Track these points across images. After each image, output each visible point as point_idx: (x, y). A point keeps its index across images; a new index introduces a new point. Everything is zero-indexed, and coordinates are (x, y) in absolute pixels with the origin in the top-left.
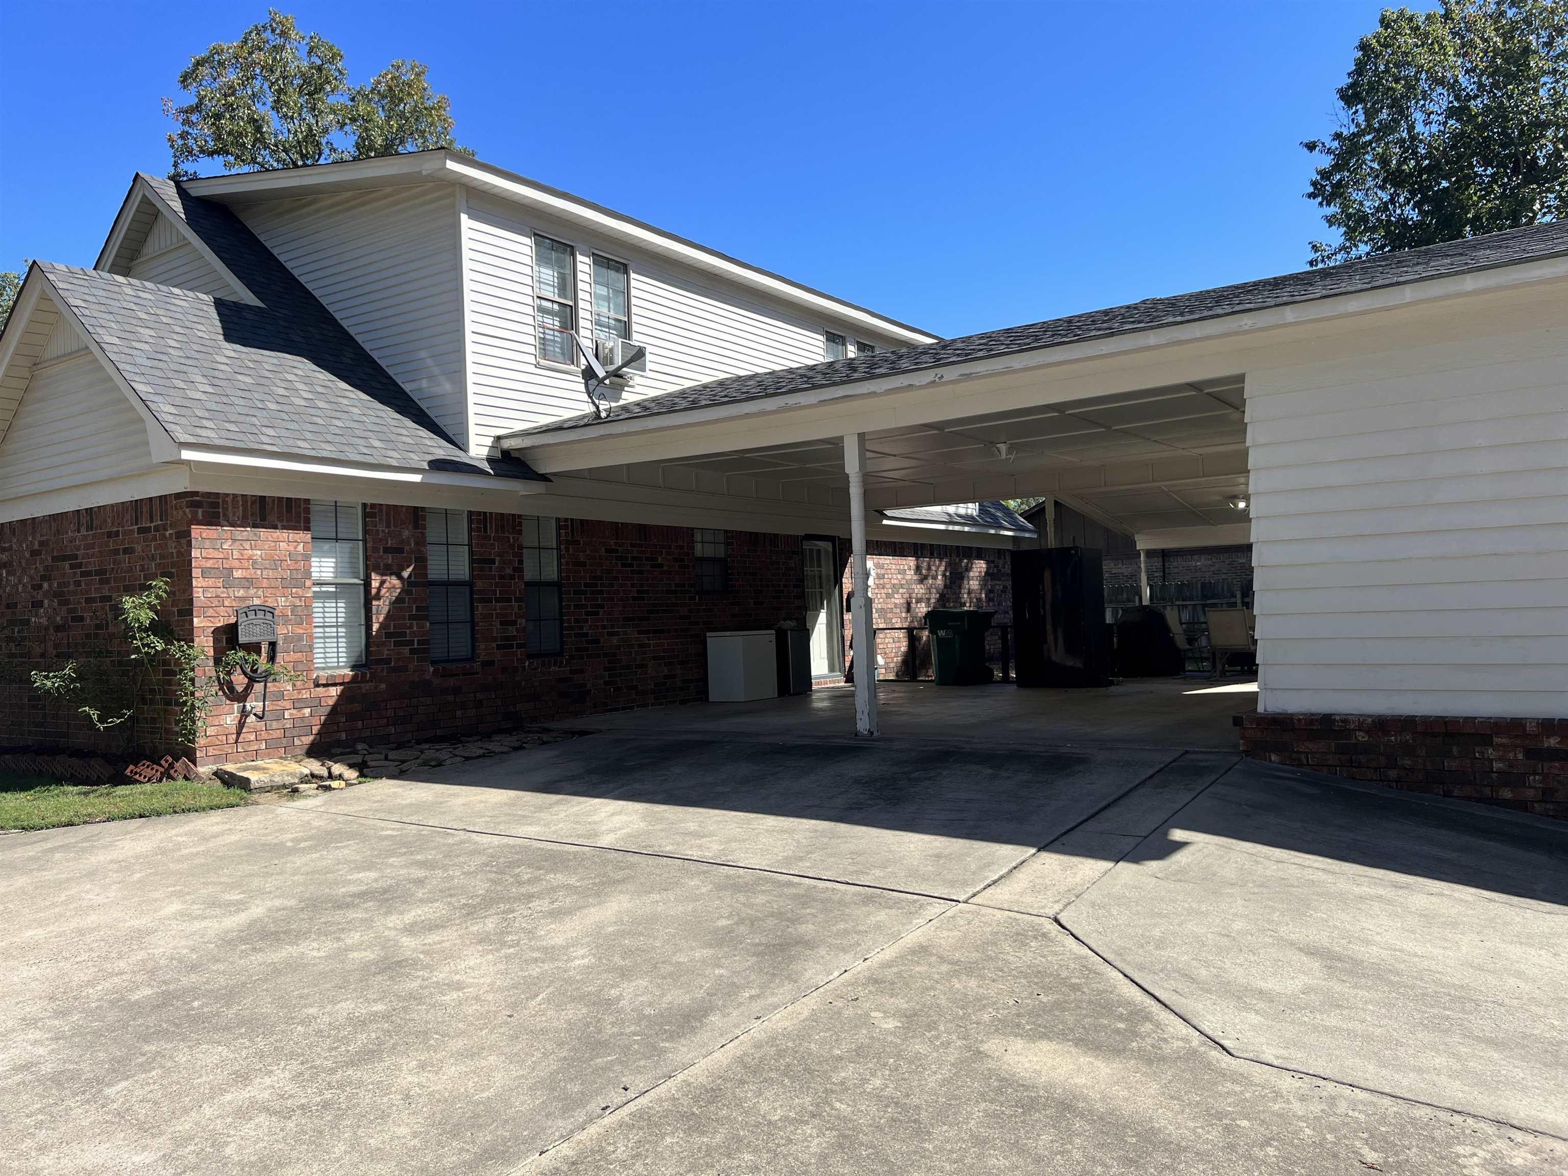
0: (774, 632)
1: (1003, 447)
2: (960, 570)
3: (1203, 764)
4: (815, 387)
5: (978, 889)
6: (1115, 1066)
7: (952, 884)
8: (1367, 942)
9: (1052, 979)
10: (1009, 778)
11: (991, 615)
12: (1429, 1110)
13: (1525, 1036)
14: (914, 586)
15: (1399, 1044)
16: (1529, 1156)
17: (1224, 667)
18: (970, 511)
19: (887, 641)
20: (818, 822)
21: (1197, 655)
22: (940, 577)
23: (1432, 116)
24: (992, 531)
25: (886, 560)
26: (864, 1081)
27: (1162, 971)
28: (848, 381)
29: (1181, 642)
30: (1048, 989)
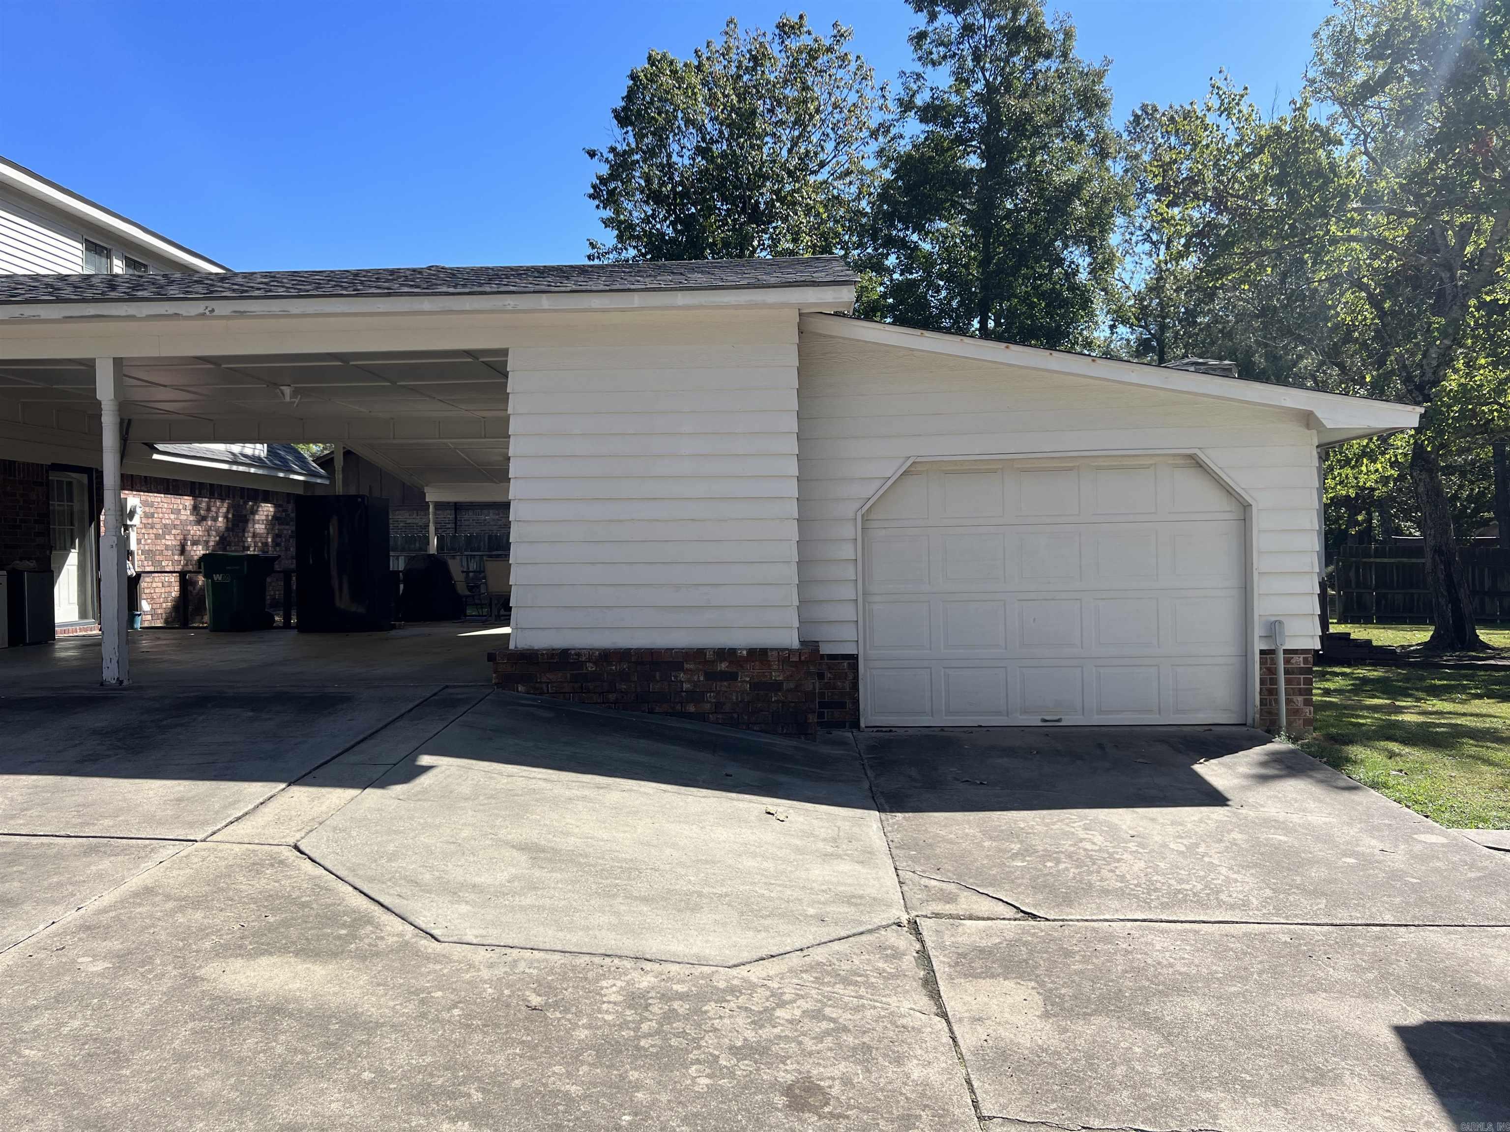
0: (5, 573)
1: (287, 390)
2: (244, 513)
3: (459, 696)
4: (60, 300)
5: (218, 827)
6: (331, 967)
7: (191, 825)
8: (567, 834)
9: (282, 900)
10: (270, 719)
11: (274, 559)
12: (587, 958)
13: (669, 891)
14: (189, 528)
15: (576, 910)
16: (653, 979)
17: (499, 612)
18: (257, 453)
19: (154, 585)
20: (40, 777)
21: (477, 601)
22: (220, 519)
23: (684, 150)
24: (281, 475)
25: (157, 498)
26: (60, 1025)
27: (390, 880)
28: (102, 299)
29: (462, 589)
30: (275, 910)
